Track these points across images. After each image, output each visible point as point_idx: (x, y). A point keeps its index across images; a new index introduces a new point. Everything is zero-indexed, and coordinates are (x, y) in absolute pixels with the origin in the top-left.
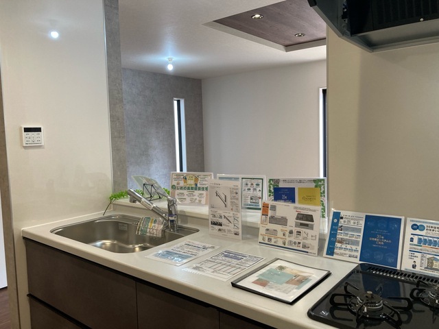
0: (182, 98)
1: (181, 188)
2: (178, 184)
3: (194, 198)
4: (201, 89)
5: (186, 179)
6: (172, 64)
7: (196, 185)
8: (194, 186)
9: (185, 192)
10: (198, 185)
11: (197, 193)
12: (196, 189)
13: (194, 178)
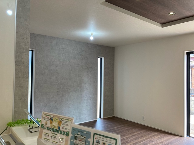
0: (103, 57)
1: (48, 129)
2: (46, 124)
3: (56, 141)
4: (114, 52)
5: (52, 120)
6: (93, 36)
7: (59, 127)
8: (57, 128)
9: (50, 133)
10: (61, 129)
11: (59, 136)
12: (58, 132)
13: (58, 120)
